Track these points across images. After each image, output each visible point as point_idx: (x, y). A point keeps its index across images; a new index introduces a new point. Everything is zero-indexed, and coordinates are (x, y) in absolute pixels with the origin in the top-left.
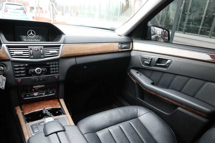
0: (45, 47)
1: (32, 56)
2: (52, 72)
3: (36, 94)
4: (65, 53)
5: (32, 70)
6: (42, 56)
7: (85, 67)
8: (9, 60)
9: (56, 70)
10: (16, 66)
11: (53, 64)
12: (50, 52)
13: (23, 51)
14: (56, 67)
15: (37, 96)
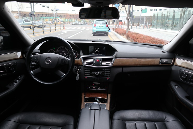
0: (103, 59)
1: (95, 64)
2: (105, 75)
3: (94, 88)
4: (115, 64)
5: (94, 73)
6: (101, 65)
7: (129, 75)
8: (83, 65)
9: (108, 74)
10: (86, 69)
11: (106, 70)
12: (106, 62)
13: (91, 61)
14: (108, 72)
15: (95, 89)
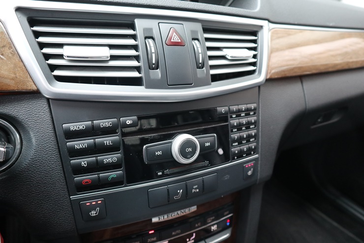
2: (235, 149)
5: (157, 147)
6: (201, 73)
8: (36, 94)
9: (248, 139)
10: (73, 127)
11: (238, 113)
13: (112, 47)
